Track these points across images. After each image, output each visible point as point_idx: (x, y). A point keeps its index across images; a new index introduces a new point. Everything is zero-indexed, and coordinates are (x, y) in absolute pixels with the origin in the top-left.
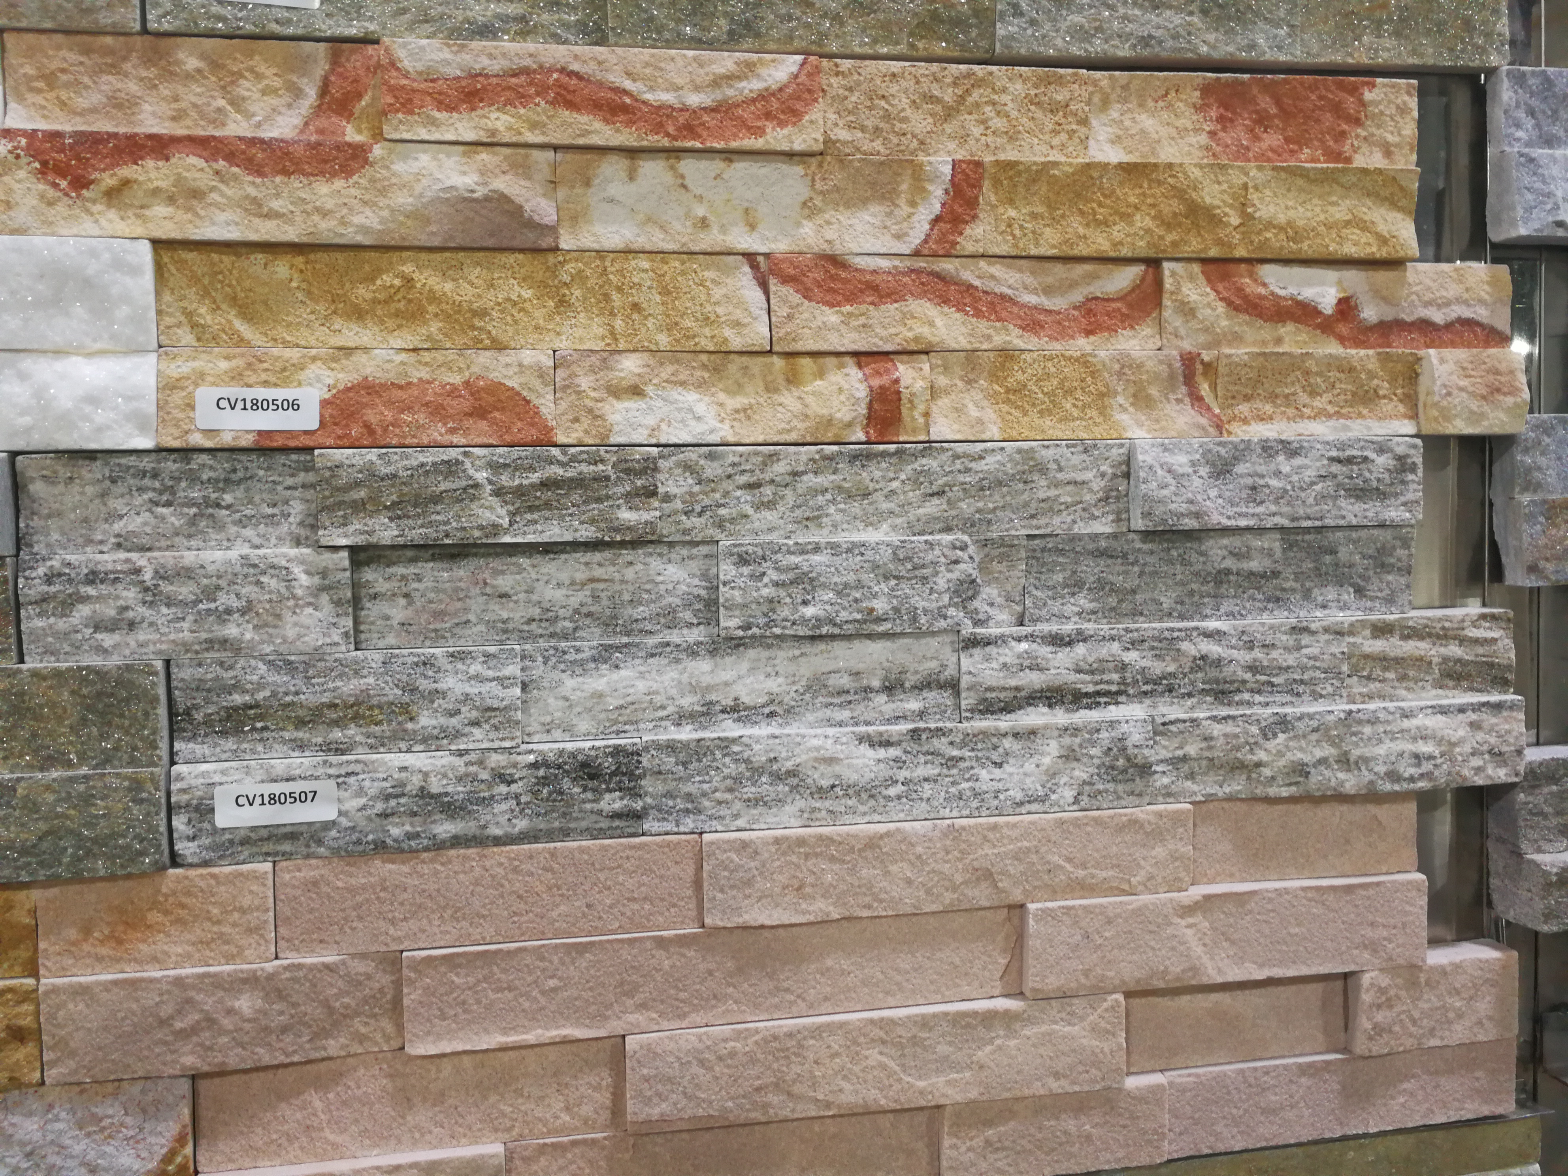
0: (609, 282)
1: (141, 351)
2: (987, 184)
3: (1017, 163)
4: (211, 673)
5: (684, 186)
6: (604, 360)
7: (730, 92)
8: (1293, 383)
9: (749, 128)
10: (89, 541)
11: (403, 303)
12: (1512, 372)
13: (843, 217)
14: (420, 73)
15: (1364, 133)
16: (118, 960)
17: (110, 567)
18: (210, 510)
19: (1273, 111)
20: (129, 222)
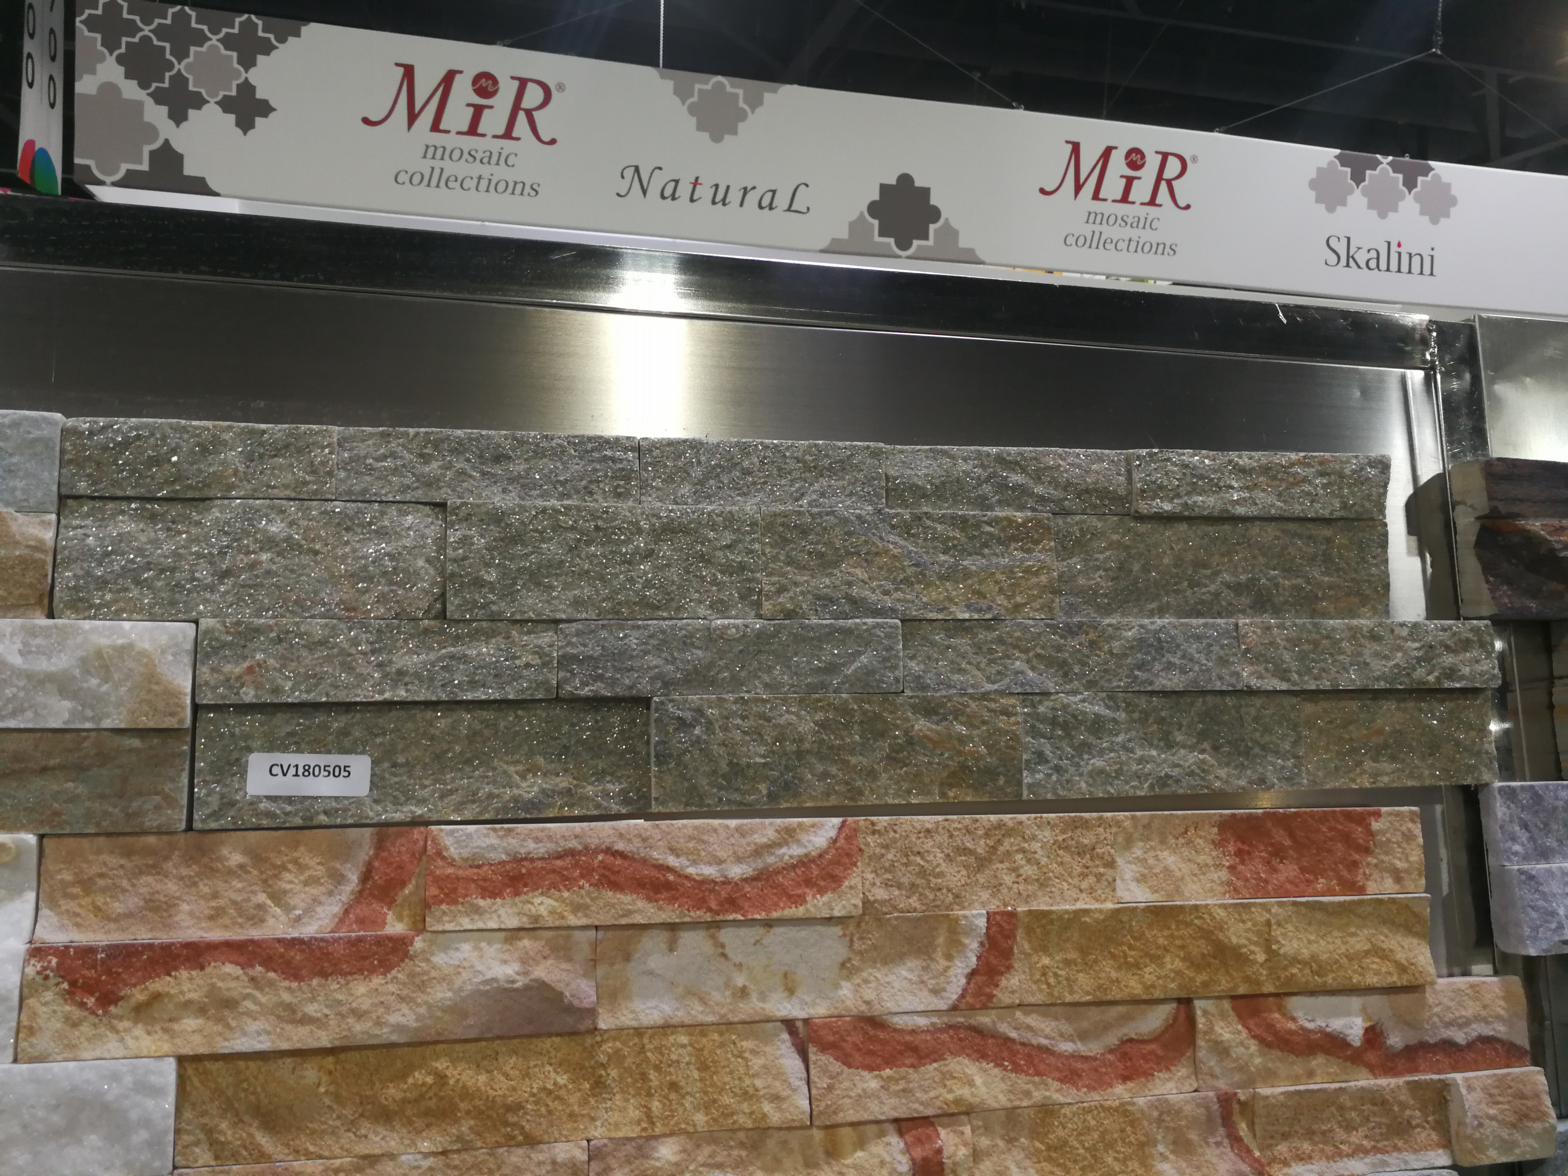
0: (647, 1060)
2: (1020, 934)
3: (1050, 912)
5: (724, 955)
6: (640, 1148)
7: (771, 860)
8: (1329, 1120)
9: (789, 897)
11: (434, 1100)
12: (1537, 1096)
13: (879, 974)
14: (467, 860)
15: (1375, 861)
19: (1287, 842)
20: (156, 1037)
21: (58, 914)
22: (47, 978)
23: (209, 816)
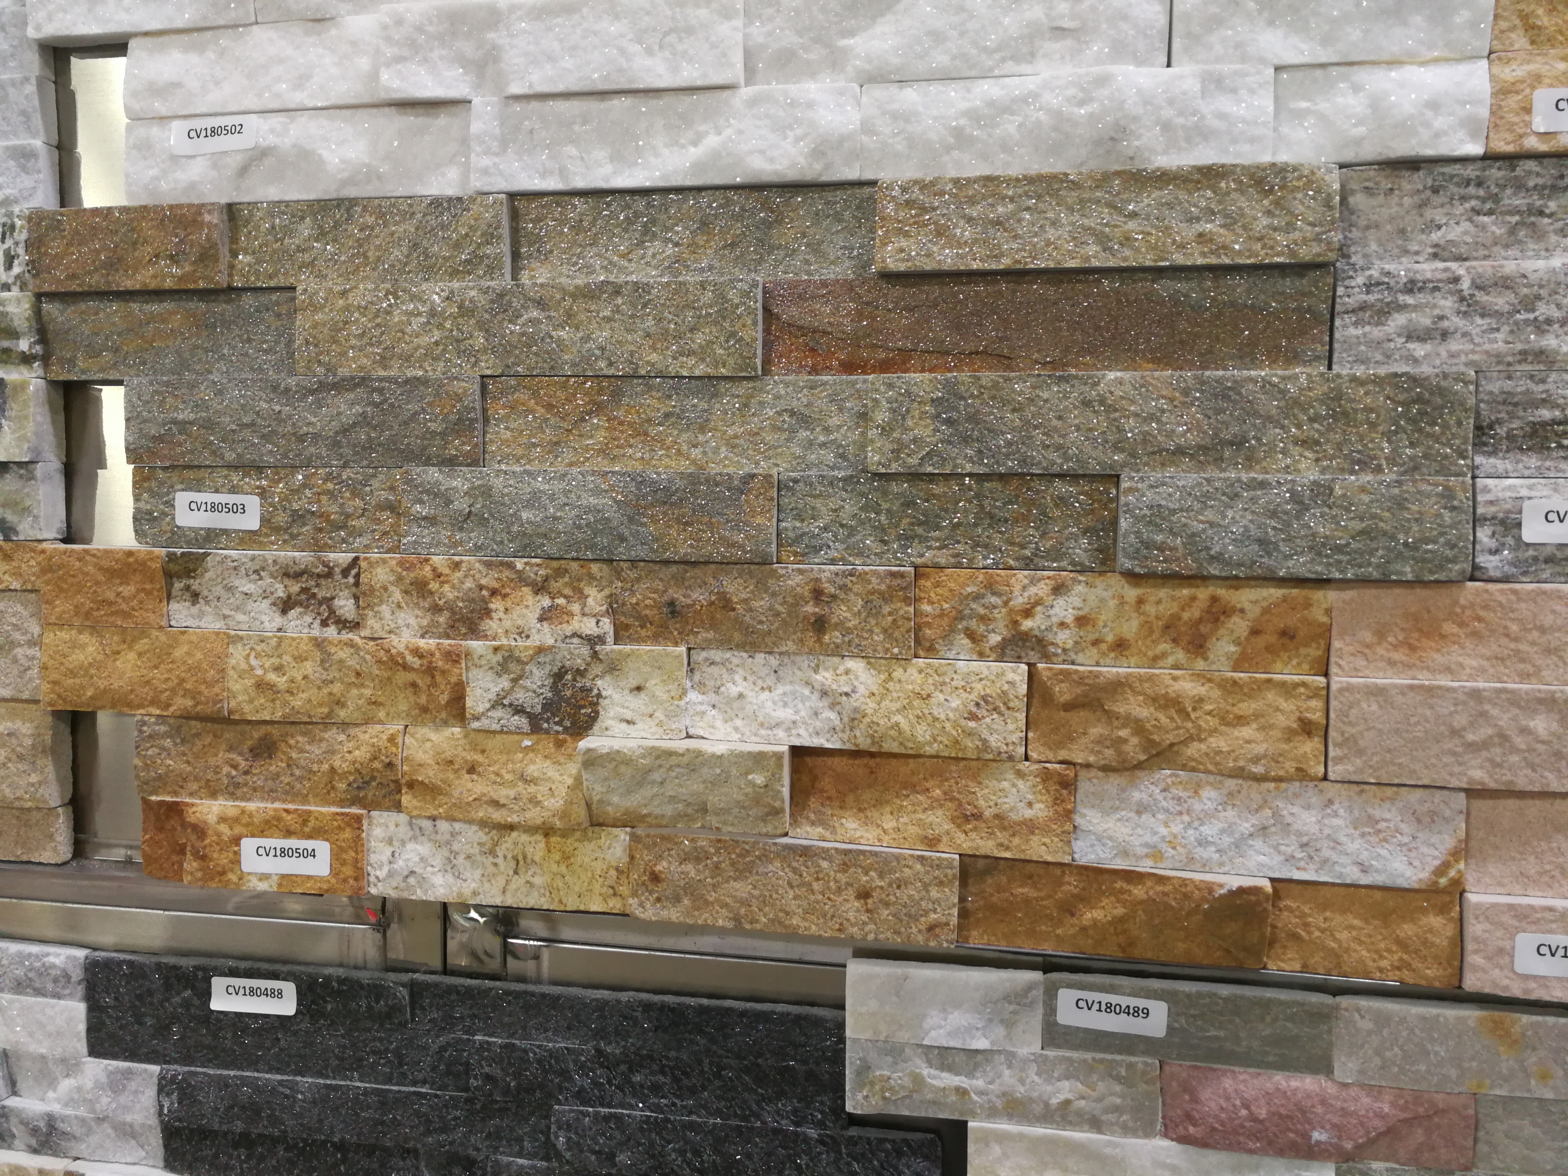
1: (1474, 57)
4: (1521, 386)
10: (1406, 252)
16: (1410, 667)
17: (1429, 275)
18: (1533, 219)
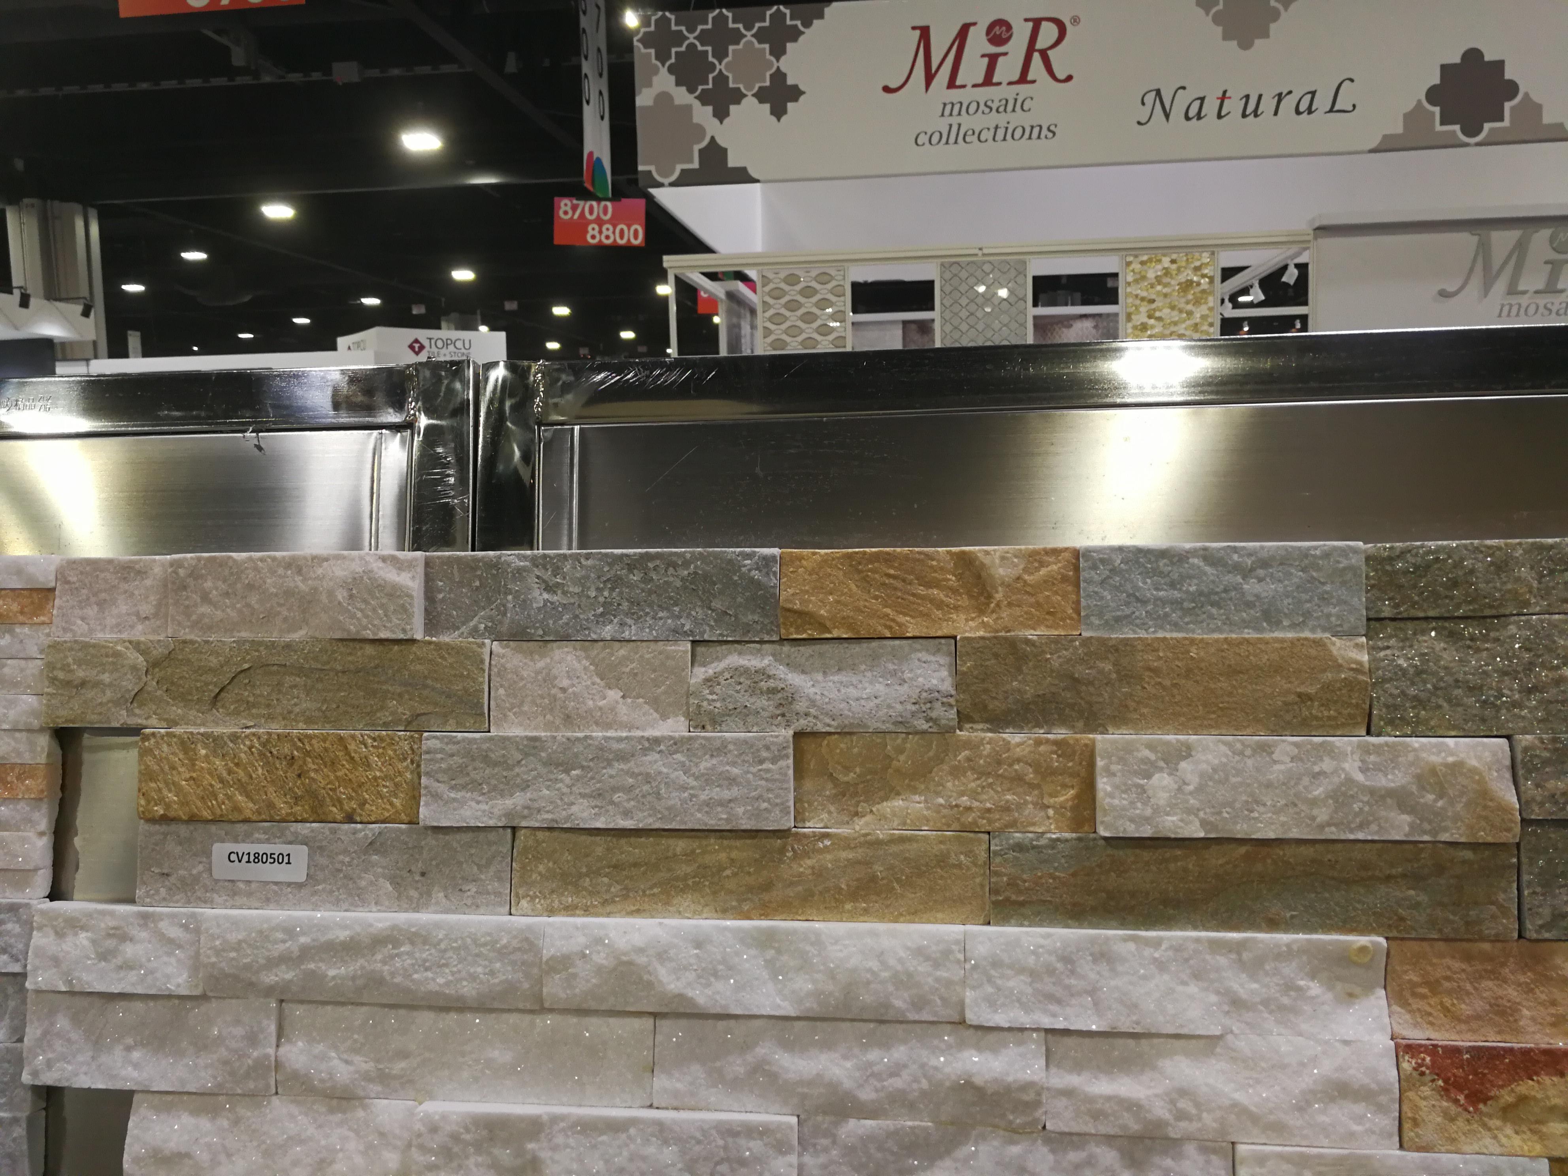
20: (1525, 1137)
21: (1410, 1012)
22: (1422, 1074)
23: (1541, 927)
